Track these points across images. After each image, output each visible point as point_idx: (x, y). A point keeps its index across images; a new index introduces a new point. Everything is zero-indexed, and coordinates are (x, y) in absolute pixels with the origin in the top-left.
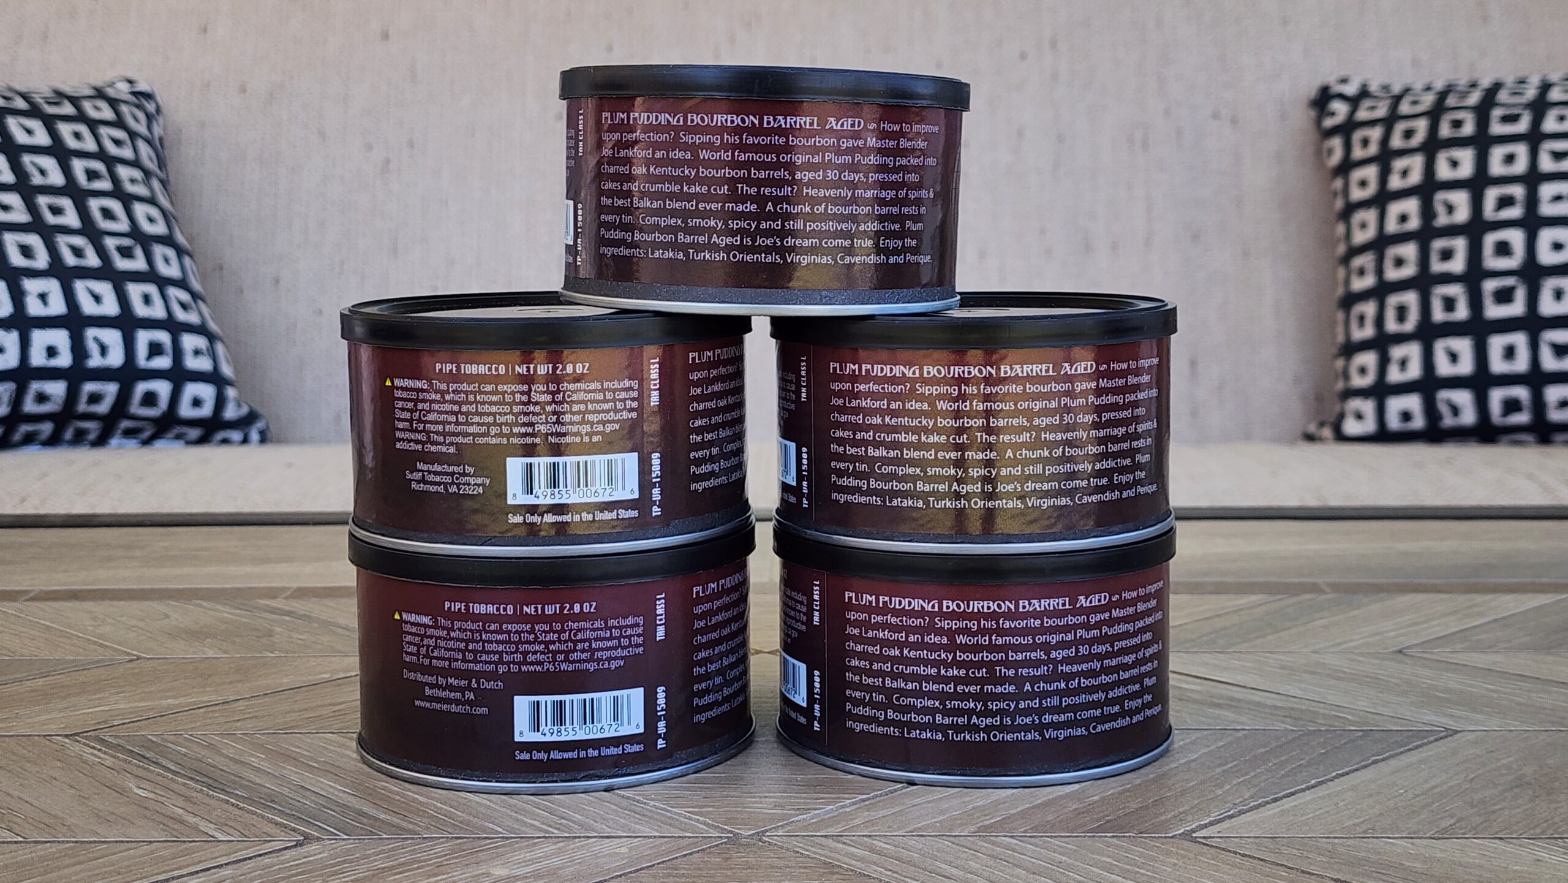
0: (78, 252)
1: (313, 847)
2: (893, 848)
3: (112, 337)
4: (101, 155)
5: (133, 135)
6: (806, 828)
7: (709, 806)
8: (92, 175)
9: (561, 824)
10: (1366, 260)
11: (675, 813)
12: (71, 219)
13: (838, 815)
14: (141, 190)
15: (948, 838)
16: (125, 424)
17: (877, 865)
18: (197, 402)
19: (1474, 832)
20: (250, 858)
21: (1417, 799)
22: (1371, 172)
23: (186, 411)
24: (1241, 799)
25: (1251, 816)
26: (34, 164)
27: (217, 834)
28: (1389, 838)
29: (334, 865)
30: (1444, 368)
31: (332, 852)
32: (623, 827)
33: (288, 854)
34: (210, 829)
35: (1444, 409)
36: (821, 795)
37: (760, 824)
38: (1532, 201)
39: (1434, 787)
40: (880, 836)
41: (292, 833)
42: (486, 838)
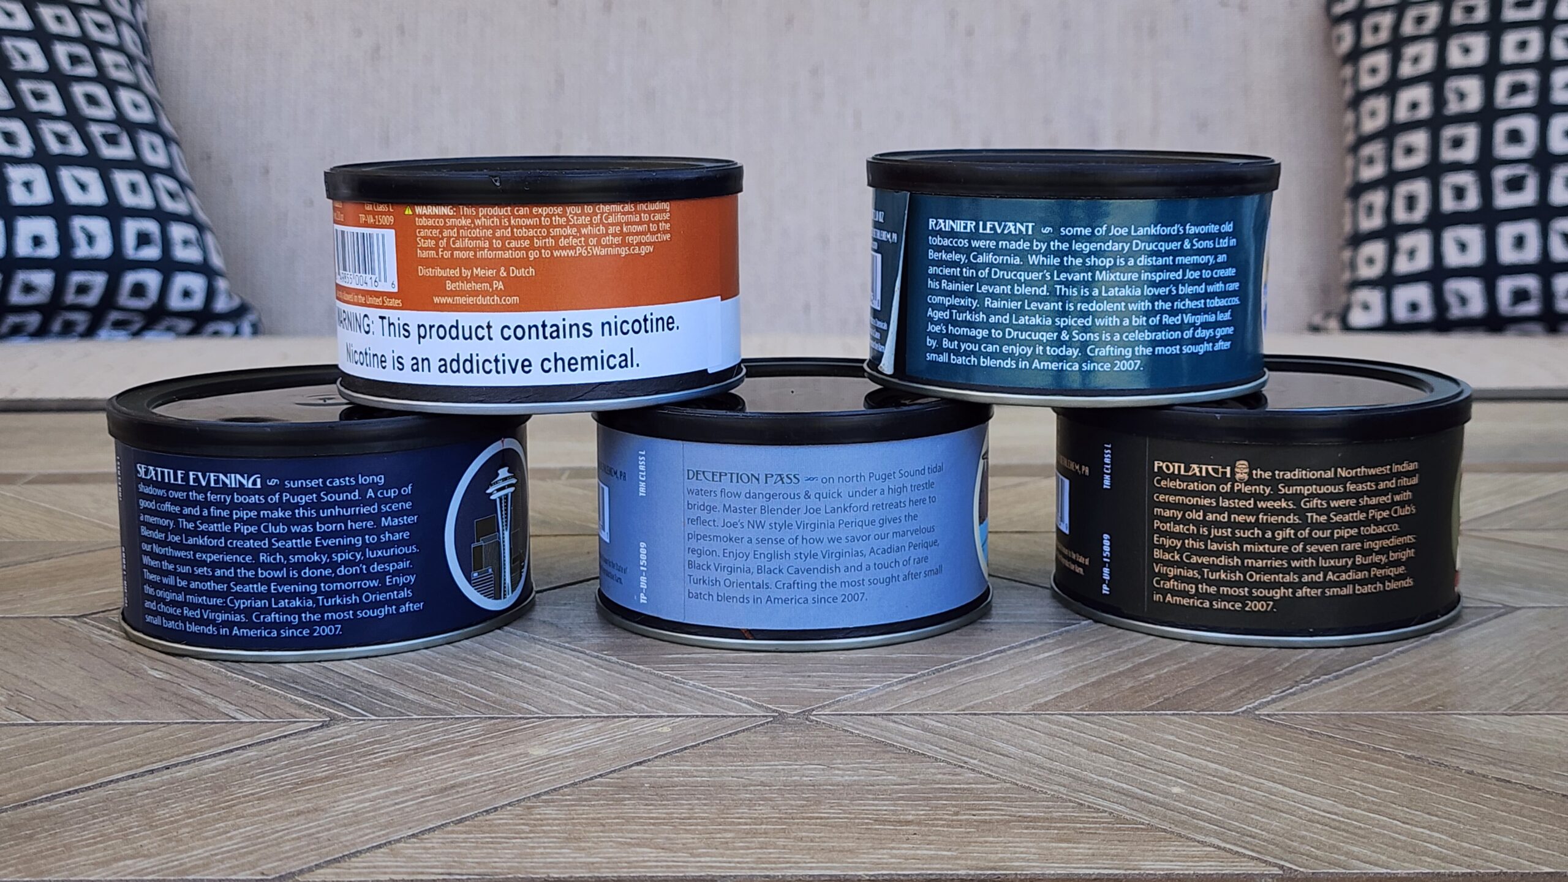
0: (62, 139)
1: (340, 728)
2: (946, 727)
3: (99, 226)
4: (84, 39)
5: (116, 19)
6: (854, 707)
7: (751, 686)
8: (75, 60)
9: (599, 704)
10: (1375, 149)
11: (716, 693)
12: (54, 104)
13: (886, 694)
14: (125, 76)
15: (1002, 717)
16: (114, 316)
17: (932, 744)
18: (187, 294)
19: (1547, 708)
20: (274, 740)
21: (1484, 675)
22: (1381, 60)
23: (175, 302)
24: (1302, 677)
25: (1314, 693)
26: (14, 47)
27: (238, 716)
28: (1460, 714)
29: (364, 746)
30: (1453, 258)
31: (360, 733)
32: (663, 707)
33: (315, 735)
34: (230, 709)
35: (1452, 300)
36: (866, 674)
37: (805, 703)
38: (1545, 88)
39: (1500, 664)
40: (932, 714)
41: (317, 713)
42: (520, 718)
